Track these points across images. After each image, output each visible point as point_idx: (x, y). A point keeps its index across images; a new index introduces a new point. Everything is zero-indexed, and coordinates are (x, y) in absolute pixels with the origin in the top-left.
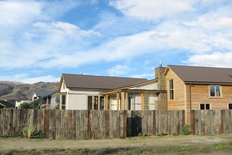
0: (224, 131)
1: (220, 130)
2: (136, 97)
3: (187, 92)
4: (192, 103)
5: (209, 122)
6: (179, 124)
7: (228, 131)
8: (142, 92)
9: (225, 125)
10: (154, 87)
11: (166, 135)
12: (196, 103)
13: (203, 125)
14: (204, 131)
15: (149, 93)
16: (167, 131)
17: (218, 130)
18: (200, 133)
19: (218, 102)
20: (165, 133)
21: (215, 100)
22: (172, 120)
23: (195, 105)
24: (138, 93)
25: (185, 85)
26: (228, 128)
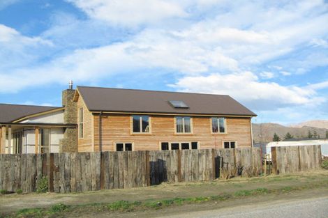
0: (106, 184)
1: (97, 183)
2: (28, 135)
3: (95, 126)
4: (103, 142)
5: (78, 172)
6: (36, 175)
7: (111, 184)
8: (36, 127)
9: (106, 175)
10: (59, 119)
11: (12, 192)
12: (110, 142)
13: (68, 176)
14: (68, 185)
15: (50, 129)
16: (14, 186)
17: (94, 183)
18: (62, 188)
19: (145, 140)
20: (10, 189)
21: (140, 138)
22: (23, 169)
23: (108, 145)
24: (31, 128)
25: (93, 116)
26: (111, 180)
